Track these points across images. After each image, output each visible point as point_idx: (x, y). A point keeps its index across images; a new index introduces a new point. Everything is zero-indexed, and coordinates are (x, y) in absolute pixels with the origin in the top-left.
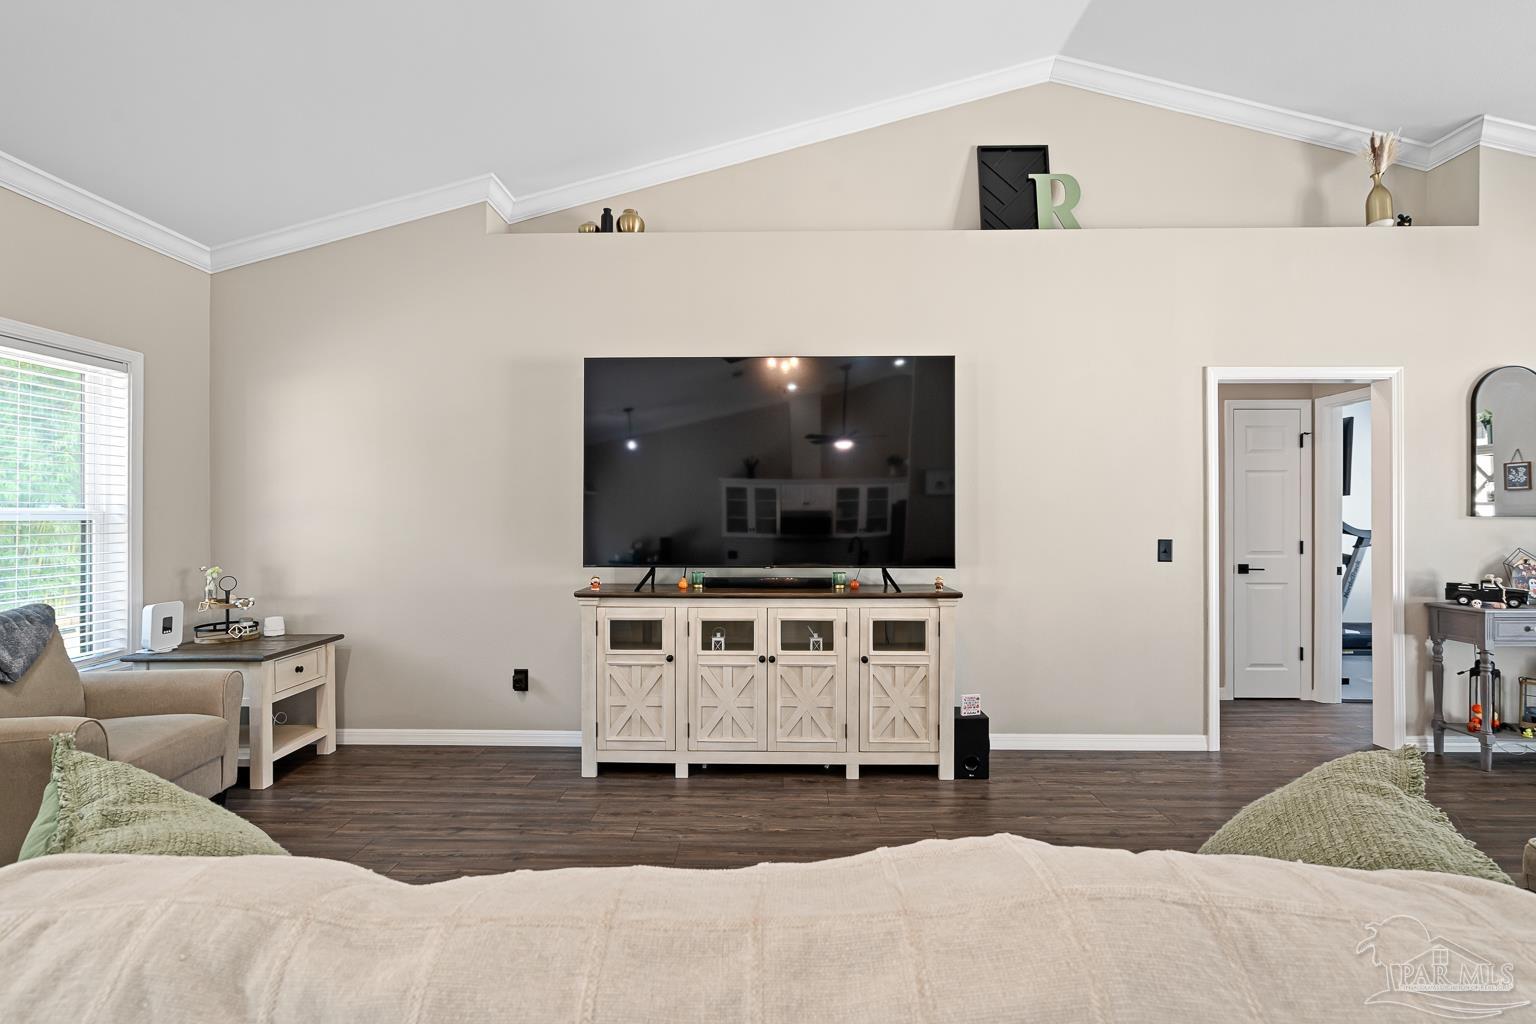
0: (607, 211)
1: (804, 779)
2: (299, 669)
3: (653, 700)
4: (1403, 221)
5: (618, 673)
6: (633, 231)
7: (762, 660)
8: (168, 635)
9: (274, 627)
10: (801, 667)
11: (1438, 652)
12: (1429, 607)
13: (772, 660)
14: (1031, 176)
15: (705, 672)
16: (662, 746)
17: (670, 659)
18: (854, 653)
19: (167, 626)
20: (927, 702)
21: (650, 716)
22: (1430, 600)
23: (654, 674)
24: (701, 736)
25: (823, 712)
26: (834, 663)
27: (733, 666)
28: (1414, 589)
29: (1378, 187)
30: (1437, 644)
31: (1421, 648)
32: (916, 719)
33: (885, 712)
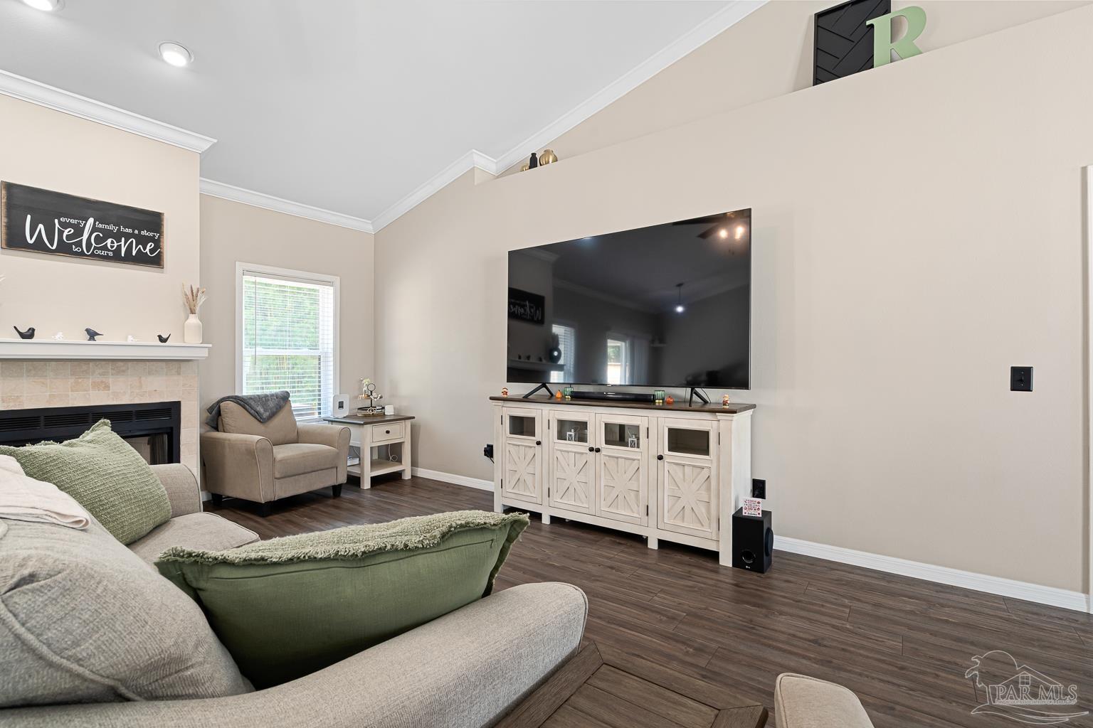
0: (534, 155)
1: (618, 541)
2: (388, 432)
3: (530, 470)
5: (512, 449)
6: (548, 163)
7: (591, 449)
8: (341, 410)
9: (389, 411)
10: (617, 458)
13: (598, 450)
15: (558, 454)
16: (534, 500)
17: (539, 443)
18: (654, 453)
19: (341, 405)
20: (710, 498)
21: (529, 479)
23: (531, 452)
24: (556, 497)
25: (633, 494)
26: (639, 458)
27: (575, 453)
32: (701, 510)
33: (677, 501)
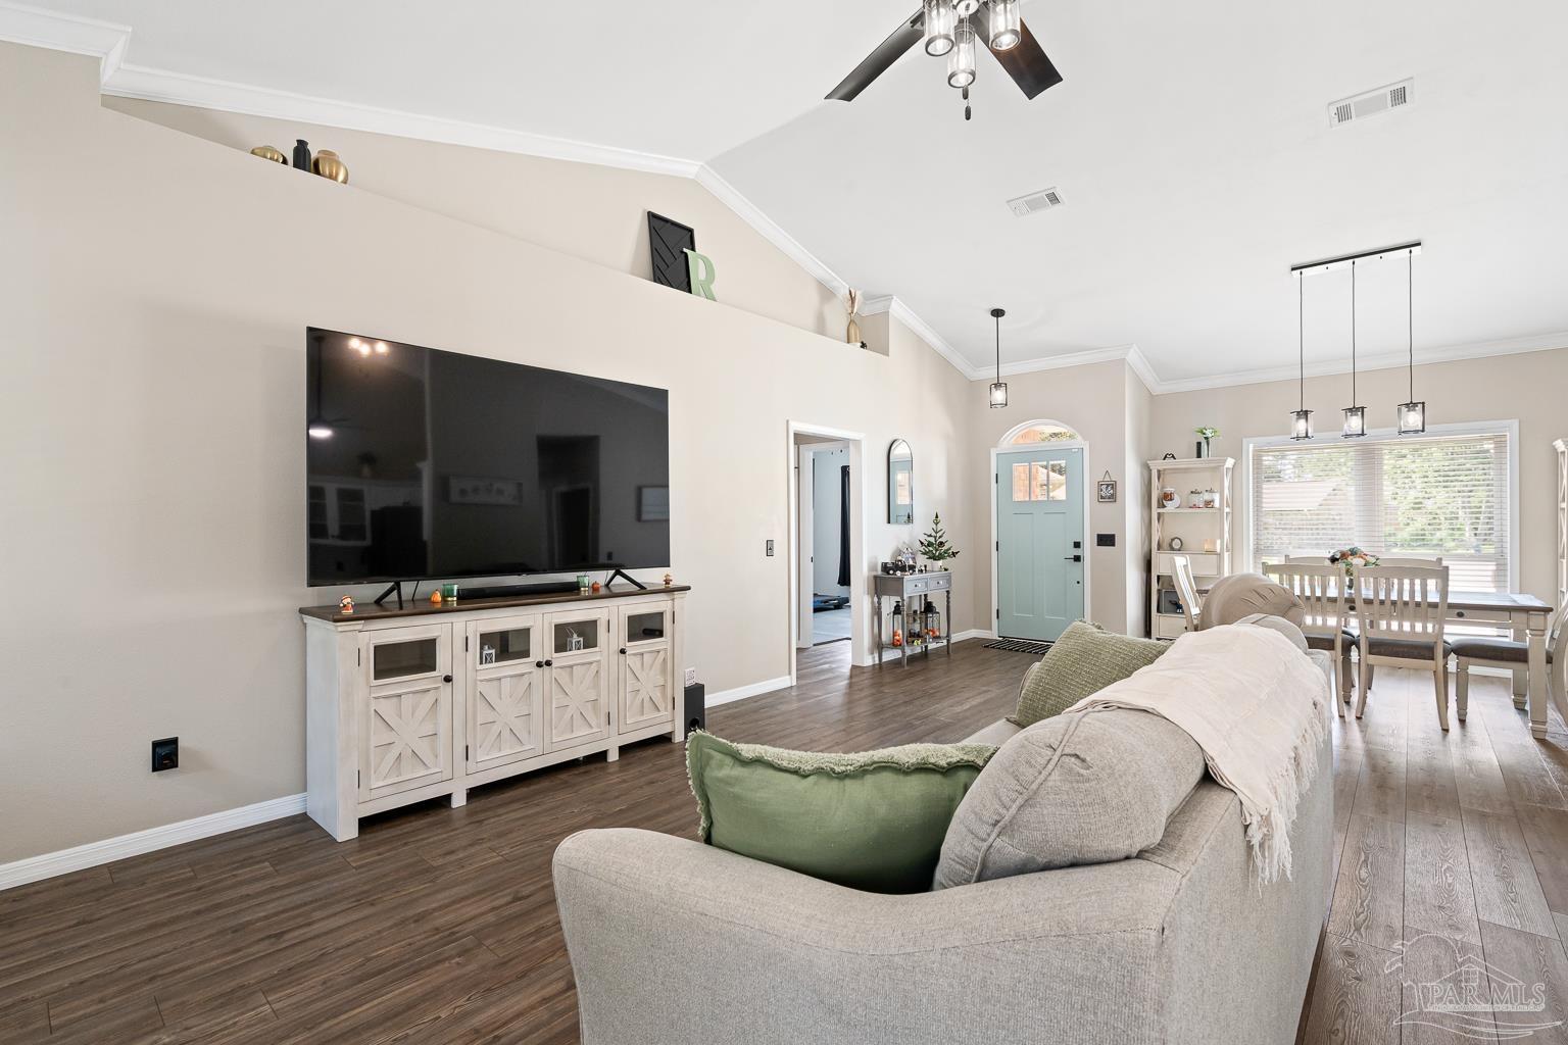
0: (302, 144)
3: (428, 729)
4: (863, 345)
5: (383, 706)
7: (539, 665)
10: (571, 667)
11: (879, 603)
12: (875, 577)
13: (548, 663)
14: (685, 250)
15: (484, 687)
16: (437, 778)
17: (448, 679)
18: (615, 648)
20: (666, 681)
21: (423, 748)
22: (874, 573)
23: (429, 699)
24: (480, 755)
25: (589, 705)
26: (598, 658)
27: (511, 677)
28: (872, 568)
29: (852, 322)
30: (879, 599)
31: (873, 602)
32: (657, 696)
33: (637, 694)
